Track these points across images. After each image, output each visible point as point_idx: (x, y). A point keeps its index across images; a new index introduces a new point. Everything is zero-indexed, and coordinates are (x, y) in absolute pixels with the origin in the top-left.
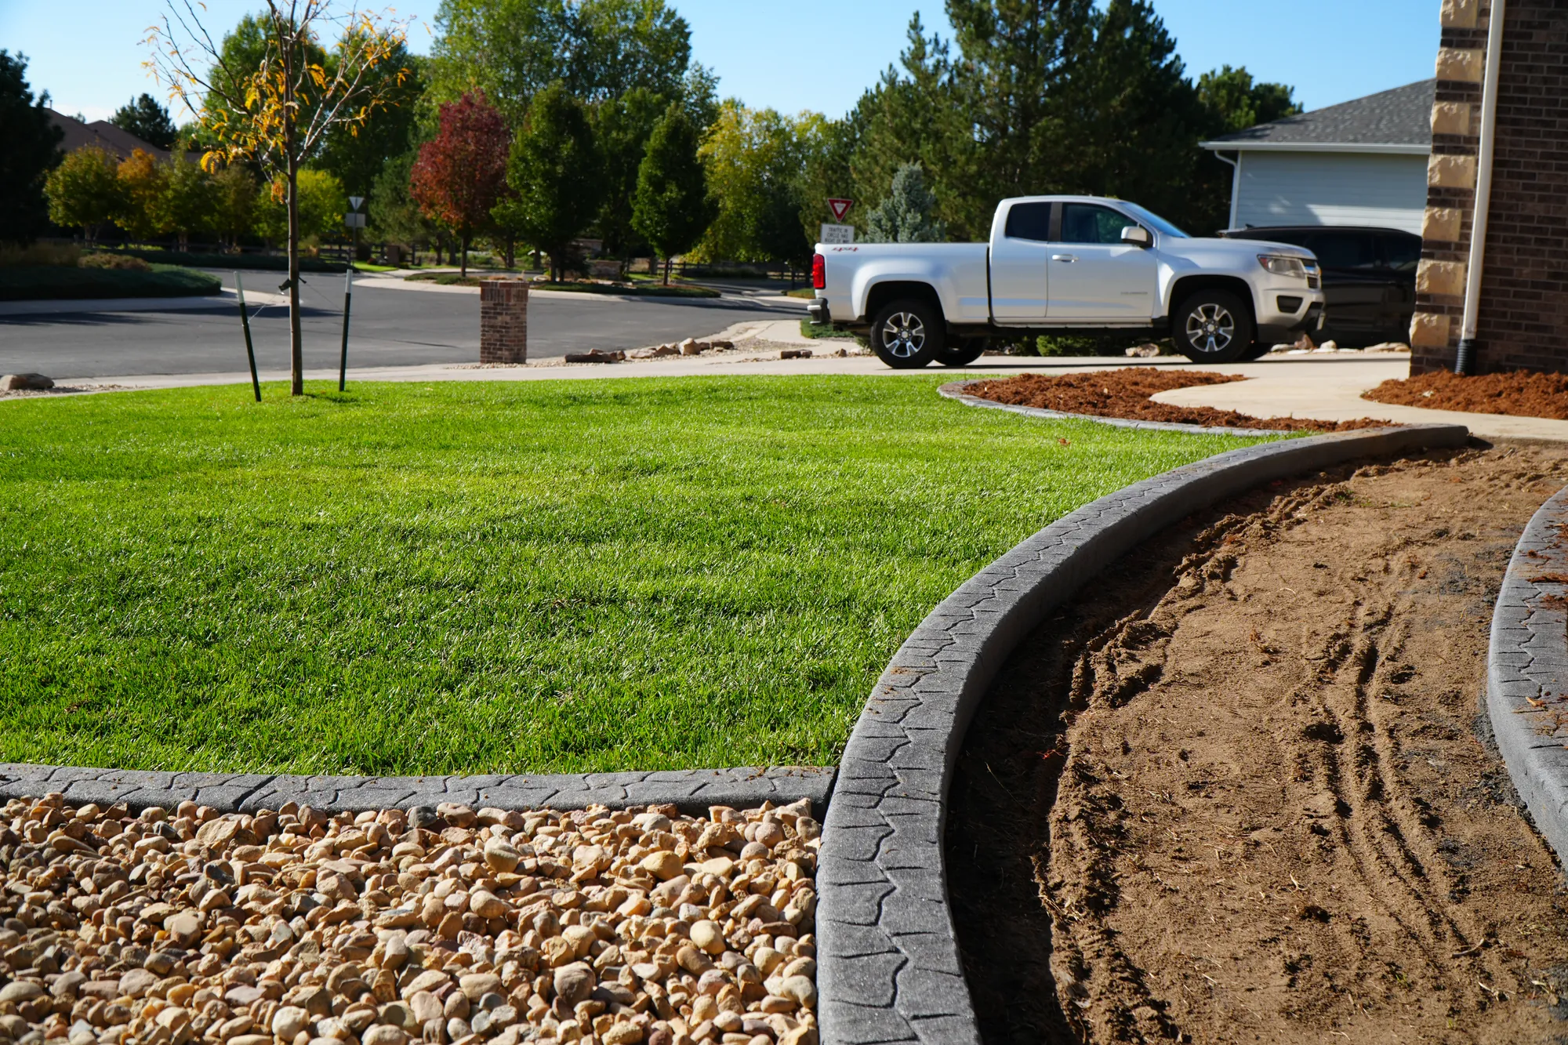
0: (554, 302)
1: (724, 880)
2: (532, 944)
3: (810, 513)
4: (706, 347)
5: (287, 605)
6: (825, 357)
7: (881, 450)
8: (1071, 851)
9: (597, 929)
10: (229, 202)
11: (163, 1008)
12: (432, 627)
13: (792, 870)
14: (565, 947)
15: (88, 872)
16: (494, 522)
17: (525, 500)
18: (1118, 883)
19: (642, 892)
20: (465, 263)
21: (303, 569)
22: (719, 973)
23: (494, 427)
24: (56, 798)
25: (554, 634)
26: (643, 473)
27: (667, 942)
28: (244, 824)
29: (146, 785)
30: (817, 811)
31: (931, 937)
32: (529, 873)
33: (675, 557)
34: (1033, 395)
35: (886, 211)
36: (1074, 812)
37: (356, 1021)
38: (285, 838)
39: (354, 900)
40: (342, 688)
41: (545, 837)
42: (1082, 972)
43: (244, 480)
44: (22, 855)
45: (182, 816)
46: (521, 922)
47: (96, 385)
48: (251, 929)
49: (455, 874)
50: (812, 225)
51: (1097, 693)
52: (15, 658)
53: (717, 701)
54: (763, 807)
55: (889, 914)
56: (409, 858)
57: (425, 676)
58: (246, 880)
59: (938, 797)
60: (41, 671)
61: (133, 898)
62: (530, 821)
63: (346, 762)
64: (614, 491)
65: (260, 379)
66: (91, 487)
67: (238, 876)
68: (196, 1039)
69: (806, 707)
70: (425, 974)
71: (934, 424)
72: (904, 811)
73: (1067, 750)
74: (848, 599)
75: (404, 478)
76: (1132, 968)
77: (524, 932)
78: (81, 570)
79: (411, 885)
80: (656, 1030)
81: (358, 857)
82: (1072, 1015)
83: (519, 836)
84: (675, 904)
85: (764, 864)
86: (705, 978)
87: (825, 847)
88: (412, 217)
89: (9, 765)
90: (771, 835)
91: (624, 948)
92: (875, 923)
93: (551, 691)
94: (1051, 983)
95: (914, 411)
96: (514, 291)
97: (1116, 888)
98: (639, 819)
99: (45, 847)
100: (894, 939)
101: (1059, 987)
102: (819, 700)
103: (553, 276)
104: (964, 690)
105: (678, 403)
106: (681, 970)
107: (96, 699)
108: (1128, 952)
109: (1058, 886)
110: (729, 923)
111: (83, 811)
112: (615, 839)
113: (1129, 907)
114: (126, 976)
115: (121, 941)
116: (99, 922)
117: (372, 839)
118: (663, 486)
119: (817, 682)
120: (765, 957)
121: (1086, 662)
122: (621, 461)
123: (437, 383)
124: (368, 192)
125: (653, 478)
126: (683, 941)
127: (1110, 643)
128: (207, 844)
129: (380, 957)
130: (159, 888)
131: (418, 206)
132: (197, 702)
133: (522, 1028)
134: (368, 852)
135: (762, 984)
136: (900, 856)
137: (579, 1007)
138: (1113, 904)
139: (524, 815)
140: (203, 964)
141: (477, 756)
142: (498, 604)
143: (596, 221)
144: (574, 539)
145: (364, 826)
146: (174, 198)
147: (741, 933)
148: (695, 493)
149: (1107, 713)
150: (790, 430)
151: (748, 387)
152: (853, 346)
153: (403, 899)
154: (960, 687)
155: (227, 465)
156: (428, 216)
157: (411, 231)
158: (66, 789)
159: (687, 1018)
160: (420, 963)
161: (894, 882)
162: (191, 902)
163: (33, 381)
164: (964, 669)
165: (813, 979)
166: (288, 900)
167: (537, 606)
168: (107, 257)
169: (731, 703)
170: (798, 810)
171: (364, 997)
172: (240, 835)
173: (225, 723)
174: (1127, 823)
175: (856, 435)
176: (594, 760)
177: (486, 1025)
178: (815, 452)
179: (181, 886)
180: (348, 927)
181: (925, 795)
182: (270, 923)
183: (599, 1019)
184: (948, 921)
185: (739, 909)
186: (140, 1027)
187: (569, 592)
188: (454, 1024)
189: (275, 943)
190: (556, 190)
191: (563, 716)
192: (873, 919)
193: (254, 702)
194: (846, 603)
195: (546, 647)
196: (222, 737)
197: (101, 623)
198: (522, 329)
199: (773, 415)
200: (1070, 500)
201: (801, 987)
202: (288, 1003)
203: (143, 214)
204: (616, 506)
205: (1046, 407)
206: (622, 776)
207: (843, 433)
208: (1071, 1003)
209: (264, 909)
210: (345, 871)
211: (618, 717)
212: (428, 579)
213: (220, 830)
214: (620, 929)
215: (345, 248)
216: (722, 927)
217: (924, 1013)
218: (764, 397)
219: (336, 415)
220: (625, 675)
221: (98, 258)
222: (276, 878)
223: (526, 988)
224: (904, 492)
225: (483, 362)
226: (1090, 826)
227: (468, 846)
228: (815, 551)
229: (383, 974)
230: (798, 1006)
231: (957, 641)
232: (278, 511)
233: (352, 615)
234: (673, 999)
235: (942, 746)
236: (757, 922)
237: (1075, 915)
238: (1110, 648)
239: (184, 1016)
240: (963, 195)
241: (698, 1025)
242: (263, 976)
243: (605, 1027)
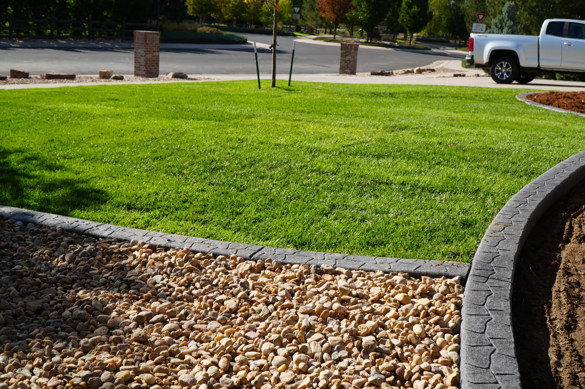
0: (368, 50)
1: (426, 308)
2: (354, 326)
3: (464, 151)
4: (424, 70)
5: (269, 177)
6: (470, 76)
7: (493, 124)
8: (560, 305)
9: (378, 323)
10: (252, 9)
11: (223, 337)
12: (321, 189)
13: (452, 307)
14: (366, 329)
15: (198, 281)
16: (344, 147)
17: (356, 139)
18: (577, 319)
19: (395, 309)
20: (335, 33)
21: (275, 162)
22: (423, 346)
23: (345, 106)
24: (187, 249)
25: (365, 196)
26: (400, 129)
27: (404, 331)
28: (253, 265)
29: (219, 246)
30: (463, 282)
31: (505, 340)
32: (354, 296)
33: (412, 167)
34: (554, 101)
35: (499, 20)
36: (562, 289)
37: (291, 350)
38: (267, 272)
39: (291, 300)
40: (288, 213)
41: (360, 281)
42: (560, 356)
43: (255, 124)
44: (175, 272)
45: (231, 260)
46: (351, 316)
47: (203, 78)
48: (255, 308)
49: (327, 294)
50: (469, 22)
51: (574, 236)
52: (174, 191)
53: (426, 230)
54: (442, 278)
55: (489, 329)
56: (311, 286)
57: (318, 210)
58: (254, 289)
59: (510, 280)
60: (183, 197)
61: (213, 292)
62: (355, 275)
63: (288, 243)
64: (389, 136)
65: (261, 78)
66: (201, 123)
67: (251, 286)
68: (234, 351)
69: (460, 235)
70: (316, 334)
71: (514, 113)
72: (497, 285)
73: (561, 260)
74: (477, 190)
75: (312, 126)
76: (579, 355)
77: (351, 321)
78: (198, 158)
79: (311, 296)
80: (399, 366)
81: (293, 283)
82: (555, 374)
83: (350, 280)
84: (407, 315)
85: (441, 303)
86: (419, 347)
87: (465, 298)
88: (316, 16)
89: (171, 235)
90: (445, 291)
91: (388, 331)
92: (484, 333)
93: (363, 220)
94: (548, 360)
95: (507, 107)
96: (353, 47)
97: (576, 321)
98: (395, 278)
99: (183, 269)
100: (491, 340)
101: (551, 362)
102: (465, 233)
103: (368, 40)
104: (522, 234)
105: (413, 97)
106: (409, 343)
107: (202, 210)
108: (578, 348)
109: (554, 319)
110: (428, 326)
111: (197, 255)
112: (386, 286)
113: (580, 330)
114: (210, 323)
115: (209, 309)
116: (201, 300)
117: (298, 276)
118: (408, 136)
119: (464, 224)
120: (441, 342)
121: (571, 223)
122: (392, 124)
123: (324, 83)
124: (301, 6)
125: (404, 132)
126: (410, 331)
127: (580, 215)
128: (240, 272)
129: (300, 325)
130: (223, 288)
131: (319, 11)
132: (237, 214)
133: (350, 360)
134: (297, 281)
135: (439, 351)
136: (494, 305)
137: (371, 354)
138: (575, 328)
139: (353, 272)
140: (238, 321)
141: (335, 245)
142: (345, 182)
143: (385, 19)
144: (373, 156)
145: (295, 270)
146: (232, 7)
147: (432, 331)
148: (420, 139)
149: (577, 246)
150: (457, 113)
151: (441, 92)
152: (482, 72)
153: (308, 301)
154: (521, 233)
155: (249, 117)
156: (323, 16)
157: (316, 21)
158: (191, 246)
159: (410, 362)
160: (314, 330)
161: (492, 316)
162: (234, 295)
163: (180, 75)
164: (523, 225)
165: (459, 353)
166: (268, 298)
167: (359, 184)
168: (207, 28)
169: (431, 231)
170: (455, 281)
171: (294, 341)
172: (252, 269)
173: (247, 223)
174: (582, 293)
175: (483, 117)
176: (379, 250)
177: (337, 357)
178: (467, 123)
179: (231, 288)
180: (289, 311)
181: (505, 279)
182: (262, 306)
183: (378, 360)
184: (512, 334)
185: (432, 321)
186: (214, 345)
187: (371, 179)
188: (325, 355)
189: (263, 314)
190: (371, 7)
191: (368, 231)
192: (483, 331)
193: (257, 215)
194: (477, 192)
195: (362, 201)
196: (246, 228)
197: (204, 179)
198: (355, 62)
199: (451, 106)
200: (568, 152)
201: (454, 356)
202: (267, 341)
203: (221, 12)
204: (390, 143)
205: (559, 107)
206: (389, 259)
207: (477, 115)
208: (555, 369)
209: (259, 301)
210: (288, 289)
211: (388, 233)
212: (319, 169)
213: (244, 267)
214: (387, 323)
215: (292, 27)
216: (425, 327)
217: (501, 373)
218: (447, 97)
219: (287, 97)
220: (391, 215)
221: (204, 29)
222: (264, 289)
223: (352, 344)
224: (502, 144)
225: (340, 73)
226: (568, 294)
227: (332, 282)
228: (465, 168)
229: (301, 333)
230: (452, 363)
231: (520, 212)
232: (267, 138)
233: (292, 182)
234: (406, 354)
235: (513, 258)
236: (438, 327)
237: (560, 332)
238: (580, 218)
239: (230, 341)
240: (530, 14)
241: (415, 366)
242: (258, 328)
243: (380, 363)
